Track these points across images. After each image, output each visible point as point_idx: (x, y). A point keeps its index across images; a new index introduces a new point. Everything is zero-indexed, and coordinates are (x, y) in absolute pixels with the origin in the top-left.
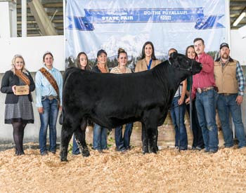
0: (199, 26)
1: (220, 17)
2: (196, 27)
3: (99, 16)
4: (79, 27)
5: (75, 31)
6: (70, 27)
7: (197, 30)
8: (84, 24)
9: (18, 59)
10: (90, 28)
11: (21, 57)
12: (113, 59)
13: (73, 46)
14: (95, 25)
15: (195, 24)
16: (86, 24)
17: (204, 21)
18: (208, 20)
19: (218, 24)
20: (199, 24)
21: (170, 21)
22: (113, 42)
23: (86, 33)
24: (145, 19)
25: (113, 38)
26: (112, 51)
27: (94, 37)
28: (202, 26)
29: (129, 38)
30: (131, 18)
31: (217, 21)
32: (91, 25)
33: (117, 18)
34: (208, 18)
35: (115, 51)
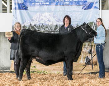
2: (83, 8)
3: (31, 2)
4: (20, 9)
5: (18, 11)
6: (15, 8)
7: (83, 10)
9: (17, 25)
10: (26, 9)
12: (38, 25)
13: (16, 18)
14: (29, 7)
16: (24, 7)
17: (87, 5)
19: (95, 6)
21: (68, 5)
23: (24, 12)
25: (38, 14)
27: (28, 14)
28: (86, 8)
29: (47, 14)
30: (48, 3)
32: (27, 7)
33: (40, 3)
35: (39, 21)
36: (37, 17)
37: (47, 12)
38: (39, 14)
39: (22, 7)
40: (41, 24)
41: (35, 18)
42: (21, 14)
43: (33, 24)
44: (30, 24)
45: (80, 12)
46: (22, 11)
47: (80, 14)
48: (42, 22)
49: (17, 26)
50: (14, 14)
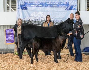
1: (75, 6)
2: (66, 9)
3: (30, 4)
4: (22, 9)
5: (20, 10)
6: (19, 8)
7: (66, 11)
11: (20, 19)
12: (34, 20)
13: (19, 15)
16: (25, 7)
17: (69, 7)
19: (74, 8)
20: (67, 8)
21: (56, 7)
22: (35, 14)
23: (25, 11)
26: (34, 18)
27: (28, 12)
29: (41, 13)
30: (42, 5)
32: (27, 8)
33: (36, 5)
35: (35, 18)
37: (41, 12)
38: (35, 13)
39: (23, 7)
40: (36, 19)
41: (32, 15)
42: (23, 12)
43: (31, 20)
44: (29, 20)
45: (64, 12)
46: (24, 10)
47: (64, 14)
48: (37, 18)
49: (19, 21)
50: (18, 12)
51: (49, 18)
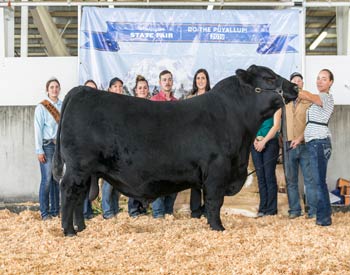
0: (263, 49)
1: (292, 38)
2: (258, 50)
3: (127, 32)
4: (98, 47)
5: (93, 51)
6: (87, 45)
7: (260, 55)
8: (106, 42)
10: (114, 47)
14: (121, 44)
15: (257, 46)
16: (108, 42)
17: (270, 43)
18: (276, 42)
19: (289, 47)
20: (262, 46)
21: (222, 41)
22: (145, 68)
23: (107, 54)
24: (189, 38)
25: (144, 62)
28: (267, 50)
30: (171, 35)
31: (288, 43)
32: (116, 44)
33: (151, 35)
34: (275, 39)
36: (142, 70)
38: (148, 63)
39: (103, 43)
40: (152, 86)
42: (101, 61)
46: (103, 53)
48: (154, 82)
50: (84, 60)
51: (205, 81)
